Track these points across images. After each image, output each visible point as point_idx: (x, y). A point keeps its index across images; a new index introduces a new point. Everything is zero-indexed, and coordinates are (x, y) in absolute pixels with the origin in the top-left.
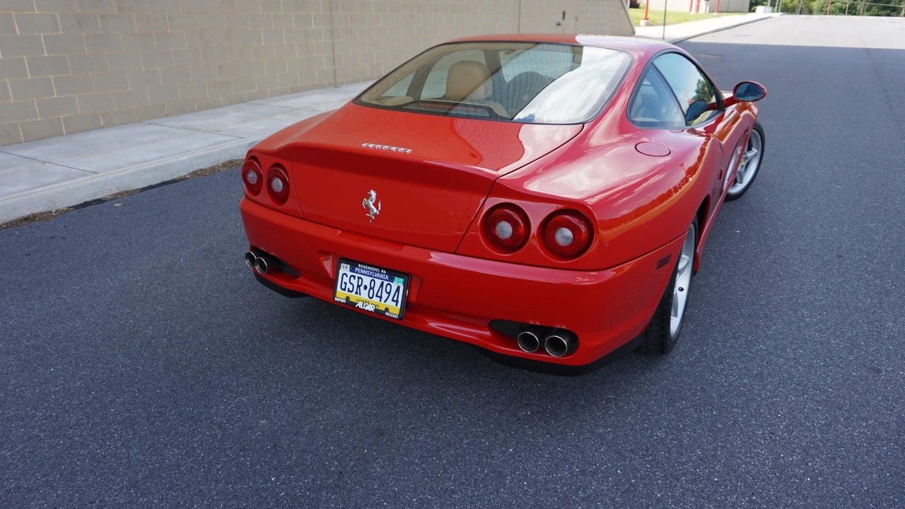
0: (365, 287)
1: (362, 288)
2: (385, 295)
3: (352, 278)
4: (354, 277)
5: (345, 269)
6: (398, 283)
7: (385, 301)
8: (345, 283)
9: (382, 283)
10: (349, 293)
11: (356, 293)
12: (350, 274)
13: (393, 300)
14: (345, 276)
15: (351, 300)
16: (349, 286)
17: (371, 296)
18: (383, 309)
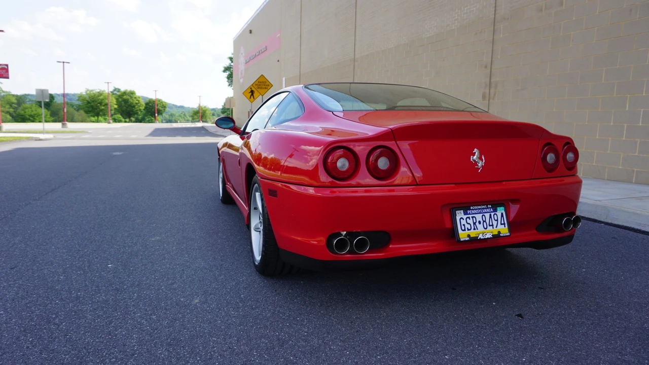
0: (480, 222)
1: (477, 224)
2: (495, 223)
3: (468, 219)
4: (469, 218)
5: (460, 215)
6: (501, 210)
7: (496, 227)
8: (464, 225)
9: (490, 215)
10: (469, 231)
11: (474, 229)
12: (465, 217)
13: (501, 224)
14: (462, 220)
15: (471, 236)
16: (467, 226)
17: (485, 227)
18: (496, 233)
